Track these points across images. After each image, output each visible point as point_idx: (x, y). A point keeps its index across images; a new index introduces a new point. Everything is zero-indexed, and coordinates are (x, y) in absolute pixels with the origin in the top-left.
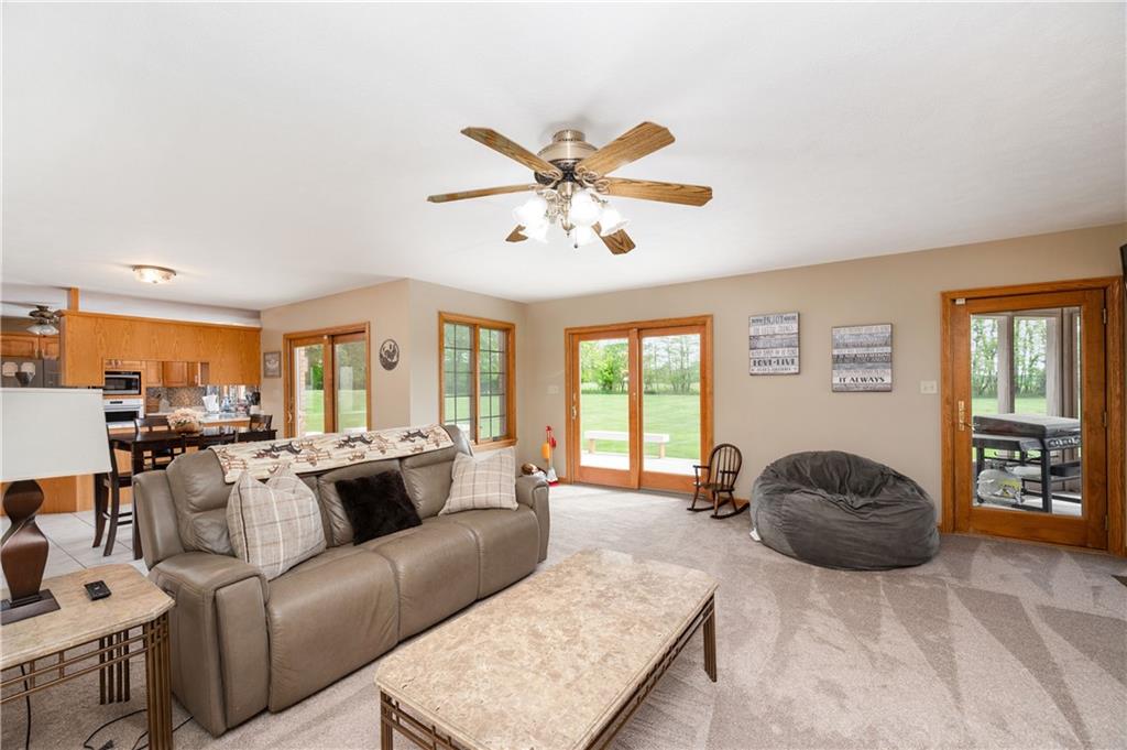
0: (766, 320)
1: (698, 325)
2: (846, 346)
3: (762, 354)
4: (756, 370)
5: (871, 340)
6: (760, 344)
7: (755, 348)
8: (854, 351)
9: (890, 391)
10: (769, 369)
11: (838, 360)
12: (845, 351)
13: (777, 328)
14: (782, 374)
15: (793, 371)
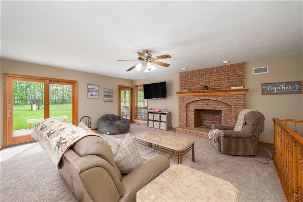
0: (91, 85)
1: (73, 83)
2: (106, 93)
3: (91, 93)
4: (89, 97)
5: (110, 92)
6: (90, 91)
7: (89, 91)
8: (108, 94)
9: (112, 102)
10: (92, 97)
11: (105, 96)
12: (106, 94)
13: (94, 87)
14: (95, 98)
15: (97, 97)
